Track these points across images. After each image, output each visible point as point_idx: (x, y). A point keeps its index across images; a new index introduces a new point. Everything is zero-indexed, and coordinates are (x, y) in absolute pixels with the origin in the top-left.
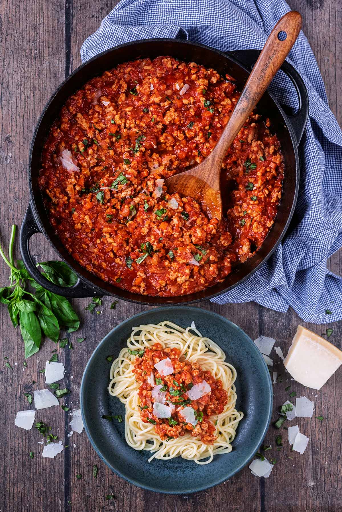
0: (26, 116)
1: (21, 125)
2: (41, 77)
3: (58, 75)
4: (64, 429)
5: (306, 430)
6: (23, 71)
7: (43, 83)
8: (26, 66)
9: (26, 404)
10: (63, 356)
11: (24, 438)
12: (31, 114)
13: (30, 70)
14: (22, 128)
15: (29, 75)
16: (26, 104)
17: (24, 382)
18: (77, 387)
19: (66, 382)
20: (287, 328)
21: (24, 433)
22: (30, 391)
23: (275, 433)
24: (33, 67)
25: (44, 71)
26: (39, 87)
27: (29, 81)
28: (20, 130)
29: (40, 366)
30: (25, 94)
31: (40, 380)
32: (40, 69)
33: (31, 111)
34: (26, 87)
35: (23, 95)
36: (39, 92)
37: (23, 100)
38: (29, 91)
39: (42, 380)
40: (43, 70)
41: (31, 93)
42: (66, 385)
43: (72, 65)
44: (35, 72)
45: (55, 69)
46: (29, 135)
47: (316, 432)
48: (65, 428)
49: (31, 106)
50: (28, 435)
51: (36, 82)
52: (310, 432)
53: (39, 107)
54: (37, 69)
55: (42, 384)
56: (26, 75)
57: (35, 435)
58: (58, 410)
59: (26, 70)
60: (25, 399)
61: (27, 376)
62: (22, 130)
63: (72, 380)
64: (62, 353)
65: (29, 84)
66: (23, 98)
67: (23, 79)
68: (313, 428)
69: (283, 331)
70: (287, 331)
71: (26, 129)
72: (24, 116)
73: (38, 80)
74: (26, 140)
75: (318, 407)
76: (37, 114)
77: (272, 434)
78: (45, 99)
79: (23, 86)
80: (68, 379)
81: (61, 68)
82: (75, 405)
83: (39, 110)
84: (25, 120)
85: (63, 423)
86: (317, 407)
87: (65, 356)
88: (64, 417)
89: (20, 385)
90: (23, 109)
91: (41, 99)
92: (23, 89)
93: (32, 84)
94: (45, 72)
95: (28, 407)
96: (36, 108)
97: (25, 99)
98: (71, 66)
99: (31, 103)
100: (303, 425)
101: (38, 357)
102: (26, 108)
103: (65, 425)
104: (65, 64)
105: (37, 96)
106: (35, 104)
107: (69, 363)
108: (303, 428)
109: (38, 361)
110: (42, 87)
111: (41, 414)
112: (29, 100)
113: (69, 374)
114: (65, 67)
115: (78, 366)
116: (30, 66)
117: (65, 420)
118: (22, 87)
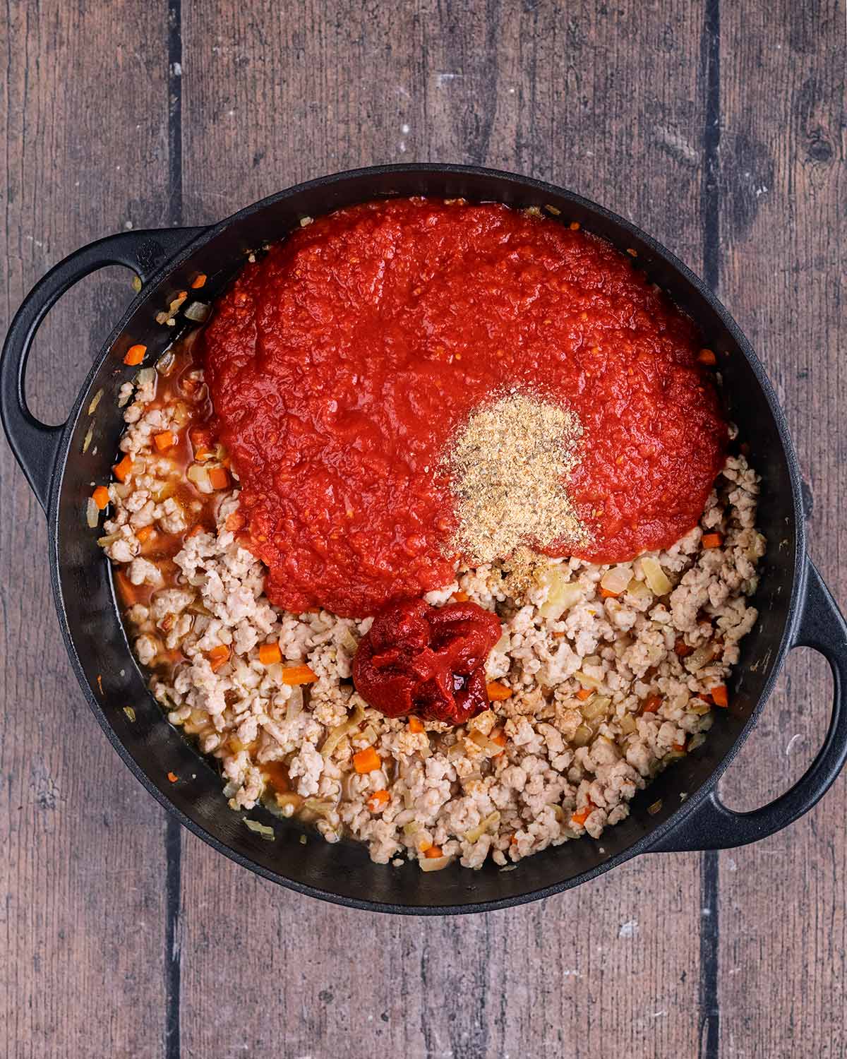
0: (829, 908)
1: (840, 883)
2: (785, 1019)
3: (740, 1024)
4: (722, 37)
5: (52, 30)
6: (835, 1035)
7: (781, 1002)
8: (827, 1050)
9: (827, 108)
10: (725, 238)
11: (831, 14)
12: (813, 914)
13: (818, 1037)
14: (838, 875)
15: (819, 1024)
16: (826, 942)
17: (831, 168)
18: (686, 151)
19: (717, 166)
20: (103, 315)
21: (831, 26)
22: (814, 142)
23: (139, 21)
24: (810, 1048)
25: (778, 1035)
26: (791, 990)
27: (819, 1006)
28: (843, 869)
29: (787, 212)
30: (829, 971)
31: (787, 172)
32: (789, 1041)
33: (813, 922)
34: (828, 992)
35: (835, 968)
36: (791, 976)
37: (835, 954)
38: (819, 978)
39: (782, 172)
40: (781, 1037)
41: (813, 973)
42: (714, 157)
43: (700, 1053)
44: (802, 1033)
45: (746, 1042)
46: (819, 856)
47: (25, 24)
48: (718, 41)
49: (813, 938)
50: (821, 21)
51: (800, 1005)
52: (43, 24)
53: (791, 934)
54: (798, 1042)
55: (782, 160)
56: (828, 1023)
57: (801, 21)
58: (737, 89)
59: (828, 1039)
60: (830, 122)
61: (823, 184)
62: (839, 869)
63: (700, 172)
64: (727, 249)
65: (818, 999)
66: (837, 962)
67: (836, 1011)
68: (33, 36)
69: (115, 305)
70: (105, 306)
71: (826, 872)
72: (834, 909)
73: (795, 1012)
74: (829, 843)
75: (18, 94)
76: (797, 914)
77: (146, 19)
78: (774, 957)
79: (837, 994)
80: (710, 174)
81: (732, 1043)
82: (691, 103)
83: (791, 926)
84: (829, 897)
85: (723, 53)
86: (22, 94)
87: (717, 238)
88: (722, 72)
89: (842, 158)
90: (835, 928)
91: (784, 958)
92: (835, 985)
93: (812, 998)
94: (776, 1033)
95: (819, 99)
96: (798, 932)
97: (831, 955)
98: (704, 1049)
99: (813, 945)
100: (62, 43)
101: (794, 235)
102: (826, 930)
103: (717, 48)
104: (720, 1054)
105: (795, 966)
106: (804, 944)
107: (707, 220)
108: (61, 36)
109: (793, 225)
110: (784, 991)
111: (785, 78)
112: (819, 955)
113: (707, 190)
114: (720, 1045)
115: (682, 211)
116: (817, 1049)
117: (718, 61)
118: (839, 991)
